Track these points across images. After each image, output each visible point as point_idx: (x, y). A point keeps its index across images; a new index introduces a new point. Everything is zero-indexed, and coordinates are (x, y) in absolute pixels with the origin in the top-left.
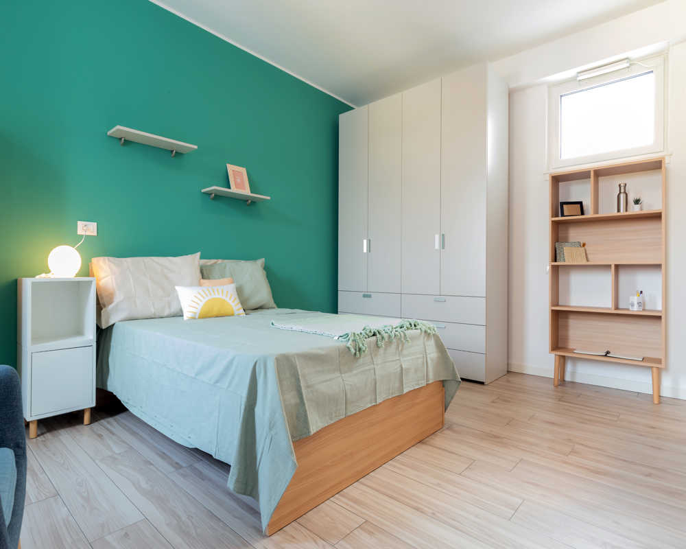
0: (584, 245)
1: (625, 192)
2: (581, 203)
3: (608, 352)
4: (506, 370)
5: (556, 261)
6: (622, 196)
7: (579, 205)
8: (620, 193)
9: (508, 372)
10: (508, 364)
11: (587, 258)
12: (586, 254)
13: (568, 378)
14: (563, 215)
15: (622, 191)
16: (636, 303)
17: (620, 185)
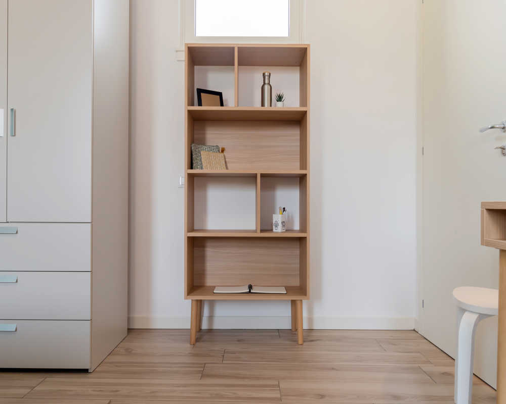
0: (223, 151)
1: (269, 84)
2: (220, 94)
3: (250, 287)
4: (127, 328)
5: (192, 168)
6: (267, 87)
7: (218, 97)
8: (264, 83)
9: (130, 330)
10: (129, 319)
11: (226, 166)
12: (226, 162)
13: (205, 326)
14: (200, 104)
15: (267, 82)
16: (280, 223)
17: (264, 74)
